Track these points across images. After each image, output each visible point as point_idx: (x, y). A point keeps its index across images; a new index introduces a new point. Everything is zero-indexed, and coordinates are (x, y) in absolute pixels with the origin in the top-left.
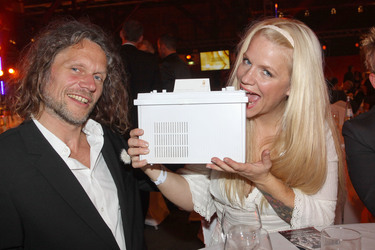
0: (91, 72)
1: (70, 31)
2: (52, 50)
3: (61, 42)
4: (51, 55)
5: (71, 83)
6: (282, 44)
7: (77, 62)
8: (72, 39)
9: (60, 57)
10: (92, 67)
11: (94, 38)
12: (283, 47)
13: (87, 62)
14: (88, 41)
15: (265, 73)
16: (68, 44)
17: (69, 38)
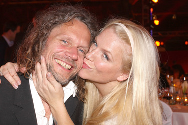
0: (76, 46)
1: (66, 12)
2: (50, 25)
3: (57, 20)
4: (49, 29)
5: (59, 50)
6: (124, 39)
7: (66, 37)
8: (66, 18)
9: (55, 31)
10: (77, 42)
11: (83, 19)
12: (124, 42)
13: (74, 37)
14: (77, 20)
15: (105, 56)
16: (63, 22)
17: (64, 17)
